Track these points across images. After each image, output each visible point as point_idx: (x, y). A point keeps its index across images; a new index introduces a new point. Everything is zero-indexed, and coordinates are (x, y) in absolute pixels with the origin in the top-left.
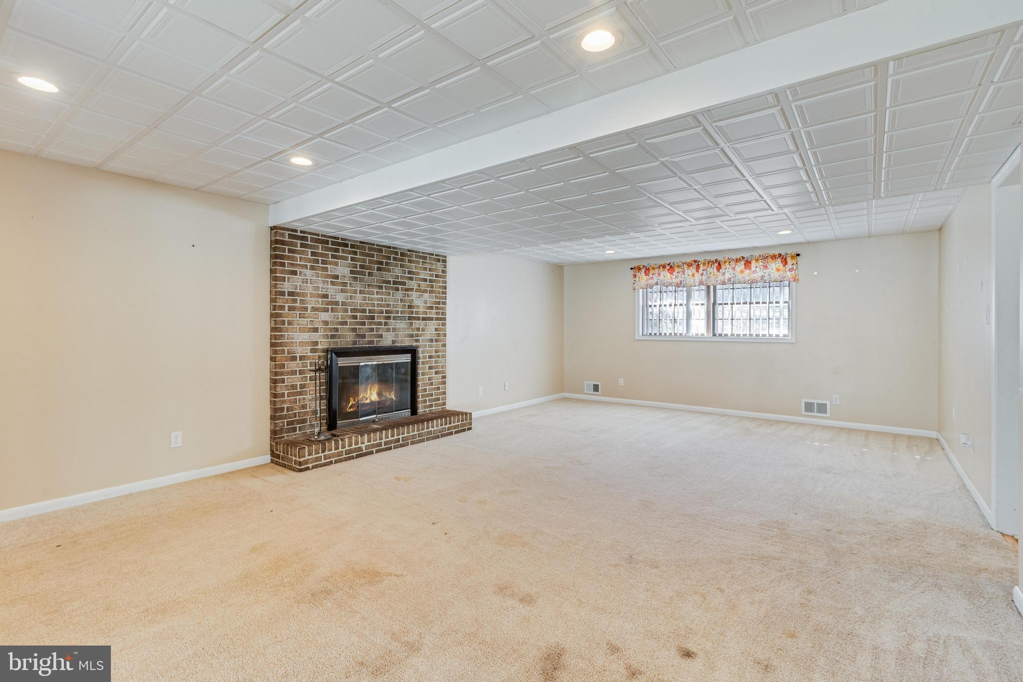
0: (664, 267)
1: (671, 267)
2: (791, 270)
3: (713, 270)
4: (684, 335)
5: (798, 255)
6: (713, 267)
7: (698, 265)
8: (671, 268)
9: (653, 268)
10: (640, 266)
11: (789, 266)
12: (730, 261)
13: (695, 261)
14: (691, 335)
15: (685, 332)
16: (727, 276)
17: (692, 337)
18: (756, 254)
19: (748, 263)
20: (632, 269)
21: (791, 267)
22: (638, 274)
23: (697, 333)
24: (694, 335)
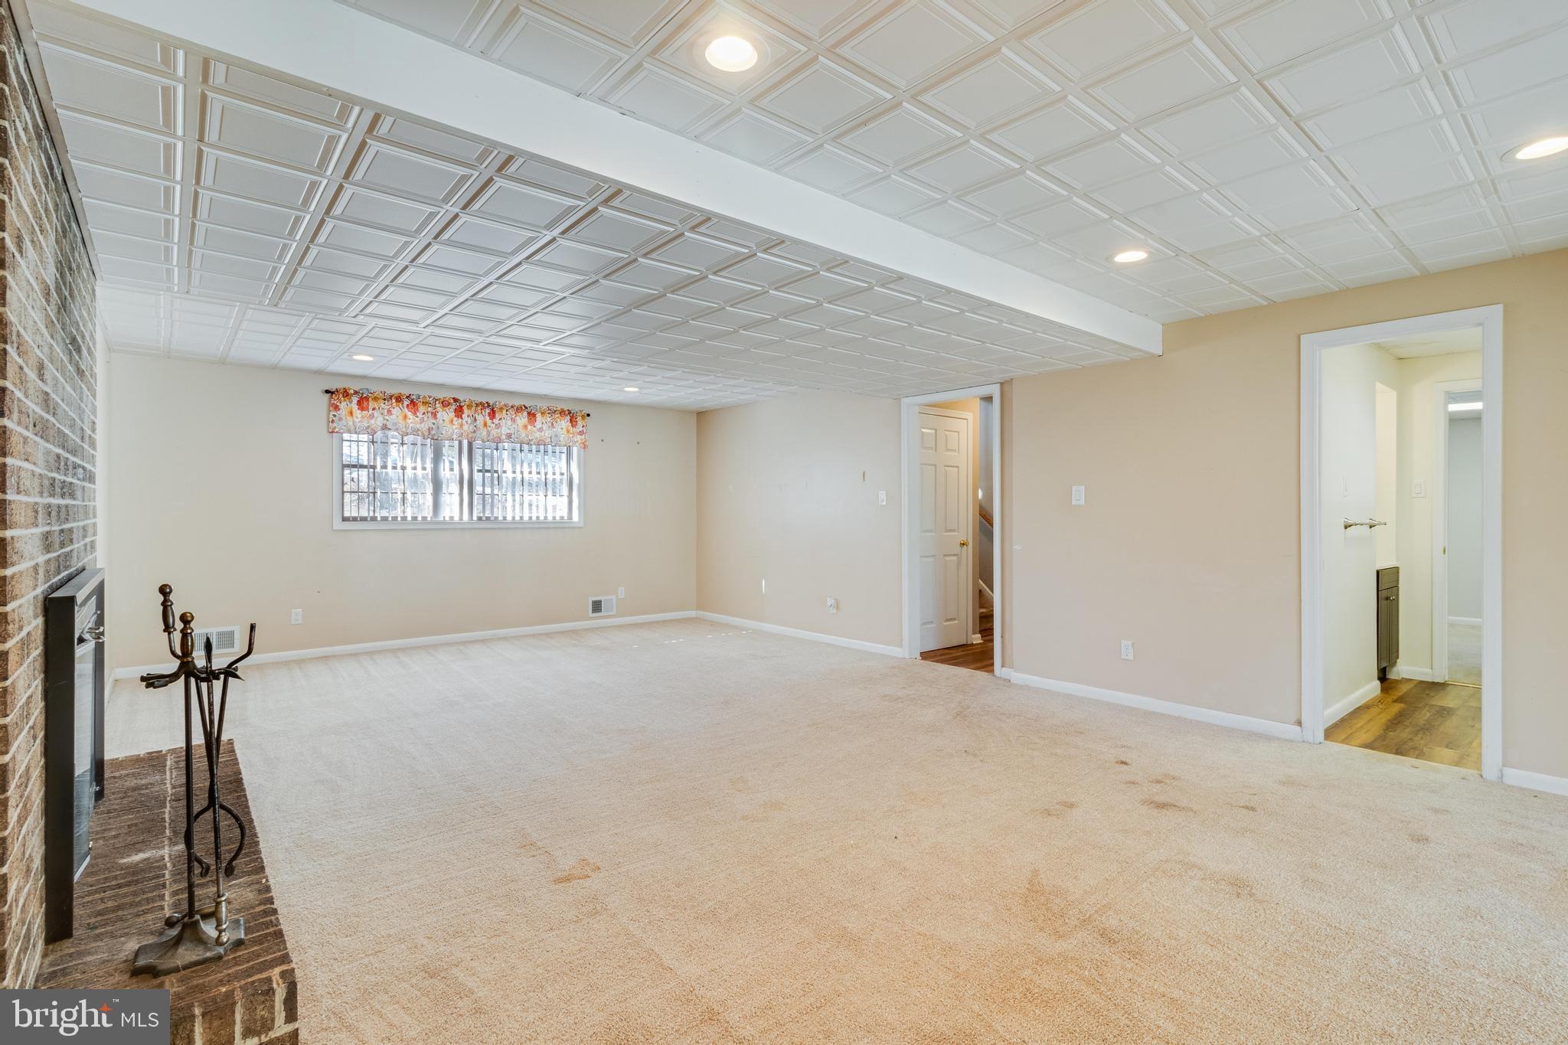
0: (399, 399)
1: (412, 401)
2: (581, 433)
3: (482, 417)
4: (429, 519)
5: (588, 415)
6: (483, 413)
7: (461, 407)
8: (413, 404)
9: (376, 399)
10: (350, 389)
11: (579, 428)
12: (506, 408)
13: (455, 400)
14: (442, 519)
15: (431, 514)
16: (504, 430)
17: (444, 522)
18: (544, 405)
19: (532, 416)
20: (327, 392)
21: (581, 429)
22: (343, 405)
23: (452, 515)
24: (447, 519)
